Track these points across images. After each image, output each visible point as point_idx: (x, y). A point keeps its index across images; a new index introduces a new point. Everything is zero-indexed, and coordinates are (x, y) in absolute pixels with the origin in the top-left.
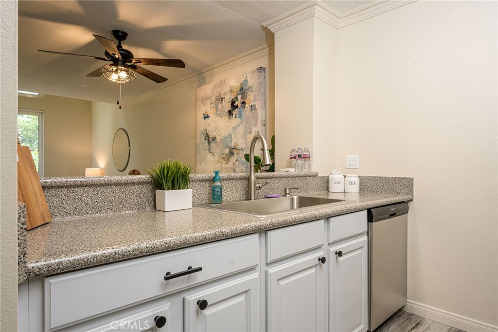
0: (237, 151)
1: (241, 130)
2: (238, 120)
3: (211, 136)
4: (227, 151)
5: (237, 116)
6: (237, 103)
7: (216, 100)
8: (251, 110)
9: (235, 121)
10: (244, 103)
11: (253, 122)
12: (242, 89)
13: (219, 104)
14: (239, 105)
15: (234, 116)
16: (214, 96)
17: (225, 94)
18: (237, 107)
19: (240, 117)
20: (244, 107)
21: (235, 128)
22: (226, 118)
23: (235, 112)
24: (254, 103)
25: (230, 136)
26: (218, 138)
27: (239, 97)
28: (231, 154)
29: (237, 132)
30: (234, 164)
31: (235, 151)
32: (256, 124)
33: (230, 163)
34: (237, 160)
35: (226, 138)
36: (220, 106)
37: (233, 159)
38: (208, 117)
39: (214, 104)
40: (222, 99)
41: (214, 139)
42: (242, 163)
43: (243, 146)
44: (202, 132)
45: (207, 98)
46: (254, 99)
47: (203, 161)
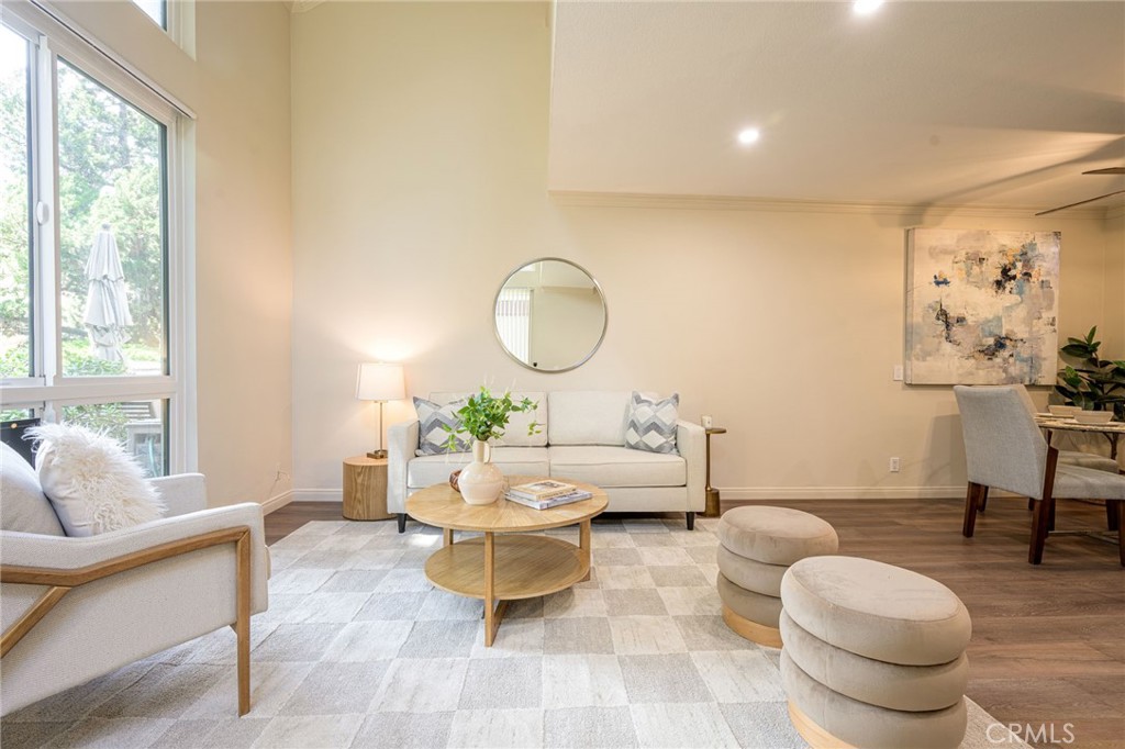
0: (1012, 343)
1: (1021, 312)
2: (1015, 298)
3: (952, 313)
4: (991, 341)
5: (1014, 291)
6: (1012, 273)
7: (968, 258)
8: (1042, 287)
9: (1007, 298)
10: (1027, 275)
11: (1045, 304)
12: (1024, 254)
13: (975, 267)
14: (1019, 276)
15: (1008, 290)
16: (964, 252)
18: (1014, 277)
19: (1020, 293)
20: (1028, 280)
21: (1009, 308)
22: (991, 291)
23: (1009, 285)
24: (1048, 278)
25: (999, 319)
26: (970, 320)
27: (1019, 265)
28: (1000, 345)
29: (1013, 314)
30: (1005, 360)
31: (1008, 342)
32: (1050, 307)
33: (998, 360)
34: (1012, 355)
35: (989, 321)
36: (976, 269)
37: (1005, 353)
38: (945, 282)
39: (962, 265)
40: (981, 260)
41: (961, 320)
42: (1023, 360)
43: (1025, 336)
44: (930, 306)
45: (945, 252)
46: (1048, 273)
47: (930, 355)
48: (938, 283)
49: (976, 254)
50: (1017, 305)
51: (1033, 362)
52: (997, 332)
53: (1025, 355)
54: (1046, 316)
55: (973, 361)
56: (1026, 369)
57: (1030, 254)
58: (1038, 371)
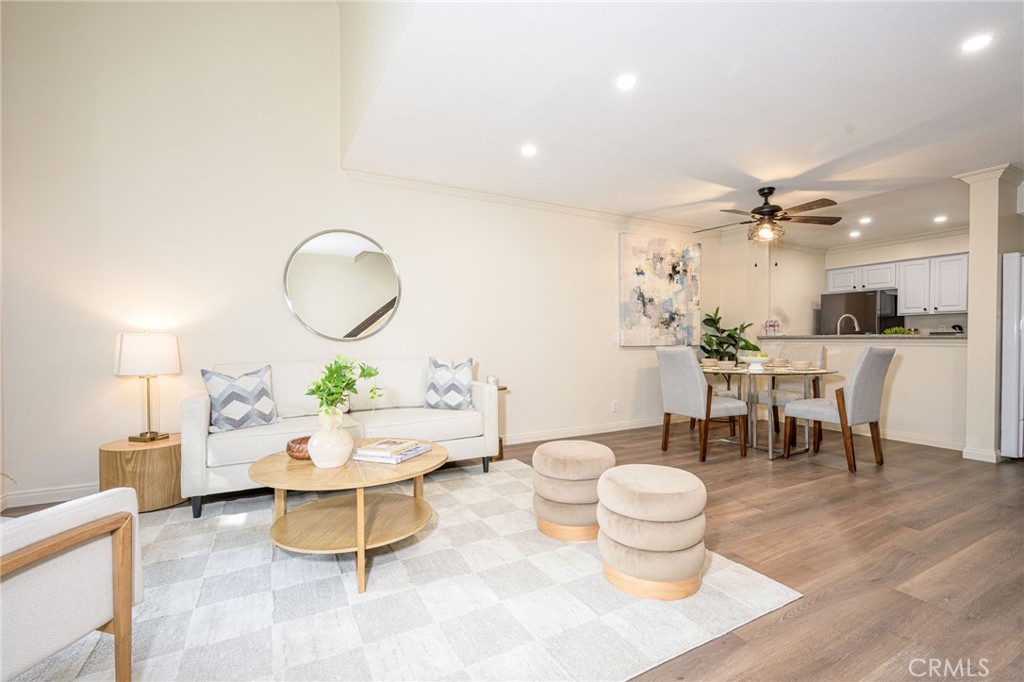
0: (679, 317)
1: (682, 296)
2: (679, 286)
3: (646, 296)
4: (667, 316)
5: (679, 281)
6: (678, 269)
7: (654, 257)
8: (693, 280)
9: (675, 286)
10: (685, 271)
11: (694, 291)
12: (683, 257)
13: (658, 263)
14: (681, 272)
15: (675, 280)
16: (652, 253)
17: (666, 255)
18: (678, 272)
19: (682, 283)
20: (686, 275)
21: (676, 293)
22: (666, 280)
23: (677, 277)
24: (696, 274)
25: (671, 300)
26: (656, 300)
27: (681, 264)
28: (672, 319)
29: (679, 297)
30: (675, 329)
31: (676, 317)
32: (696, 294)
33: (671, 329)
34: (678, 326)
35: (666, 302)
36: (659, 265)
37: (674, 324)
38: (642, 273)
39: (651, 261)
40: (662, 259)
41: (651, 300)
42: (684, 329)
43: (685, 312)
44: (634, 290)
45: (642, 252)
46: (695, 271)
47: (634, 325)
48: (638, 274)
49: (659, 254)
50: (680, 291)
51: (689, 330)
52: (670, 309)
53: (685, 325)
54: (695, 299)
55: (657, 329)
56: (686, 335)
57: (686, 256)
58: (692, 336)
